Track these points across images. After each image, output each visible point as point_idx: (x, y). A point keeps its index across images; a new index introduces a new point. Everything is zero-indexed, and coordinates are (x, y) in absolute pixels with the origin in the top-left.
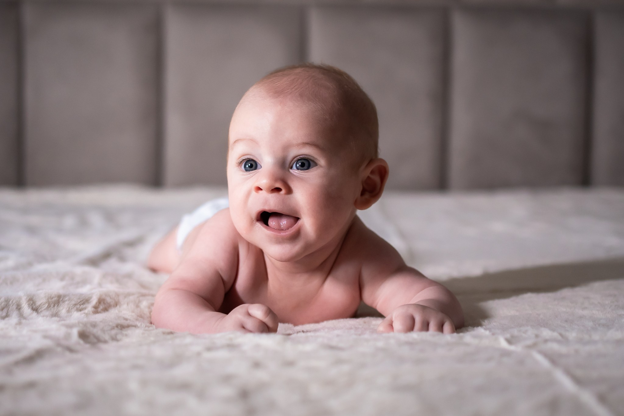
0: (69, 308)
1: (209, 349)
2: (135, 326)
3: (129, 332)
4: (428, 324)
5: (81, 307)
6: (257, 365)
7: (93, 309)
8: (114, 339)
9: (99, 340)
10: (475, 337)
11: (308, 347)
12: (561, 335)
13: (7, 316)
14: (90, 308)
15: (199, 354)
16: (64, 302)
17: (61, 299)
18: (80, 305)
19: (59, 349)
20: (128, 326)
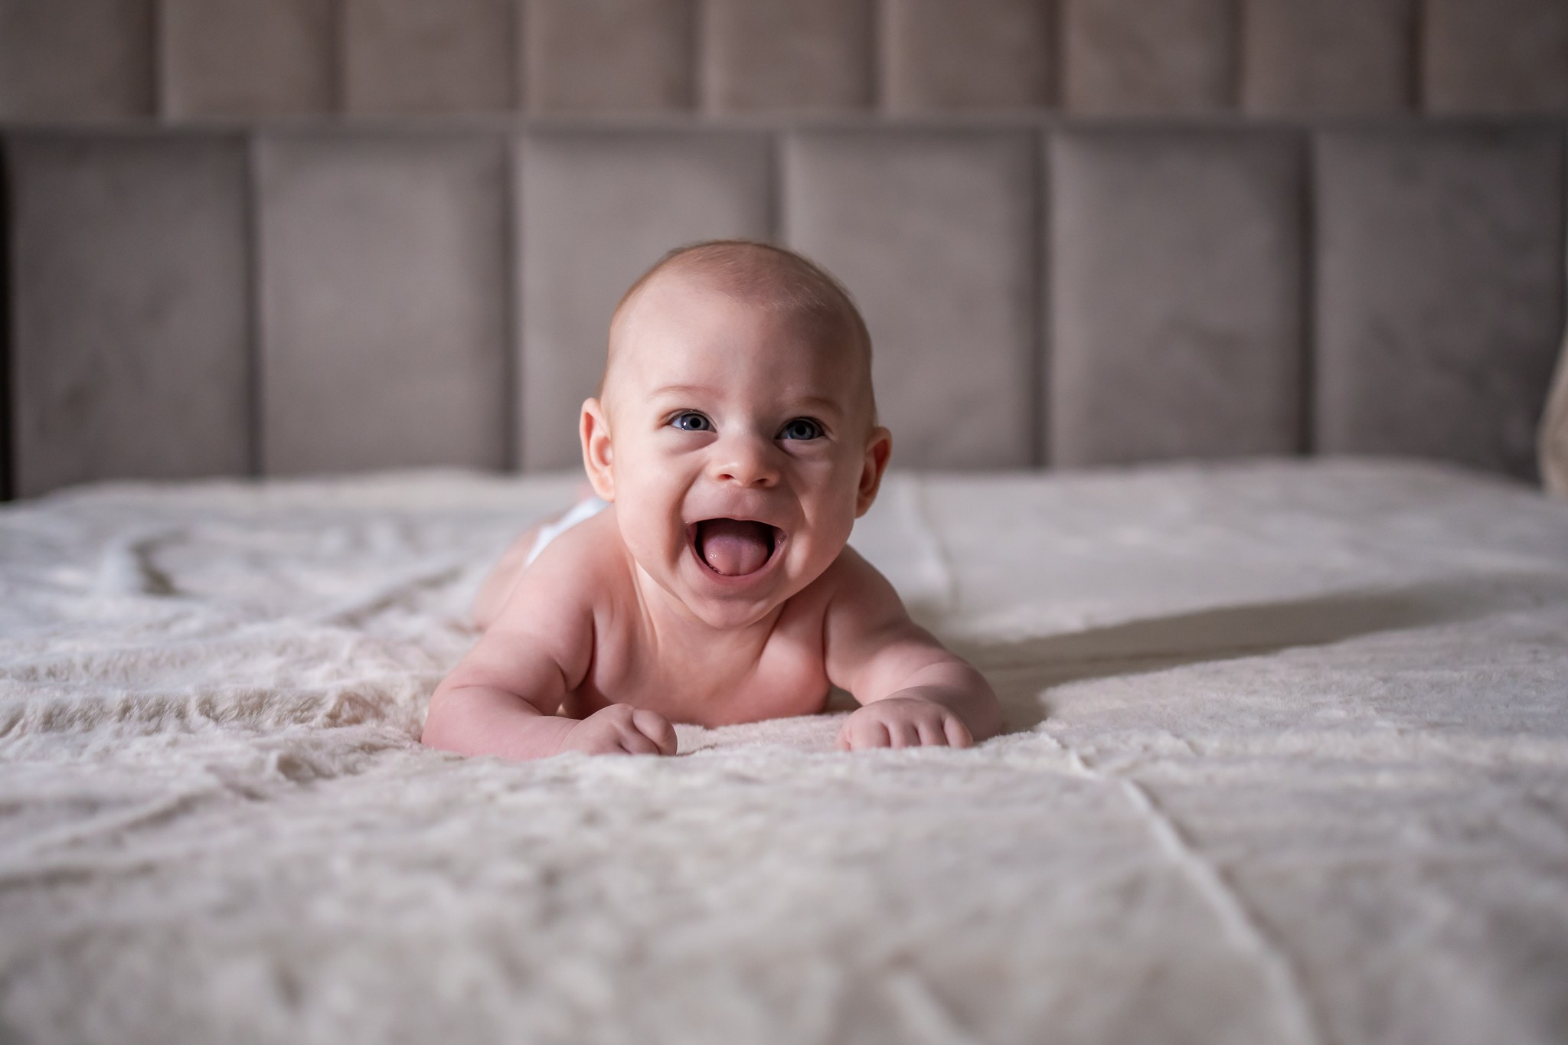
0: (280, 718)
1: (513, 787)
2: (399, 748)
3: (382, 757)
4: (916, 732)
5: (304, 714)
6: (591, 818)
7: (327, 720)
8: (351, 770)
9: (320, 773)
10: (1025, 751)
11: (698, 780)
12: (1191, 744)
13: (158, 729)
14: (320, 716)
15: (491, 798)
16: (271, 705)
17: (266, 700)
18: (302, 712)
19: (228, 795)
20: (385, 747)
